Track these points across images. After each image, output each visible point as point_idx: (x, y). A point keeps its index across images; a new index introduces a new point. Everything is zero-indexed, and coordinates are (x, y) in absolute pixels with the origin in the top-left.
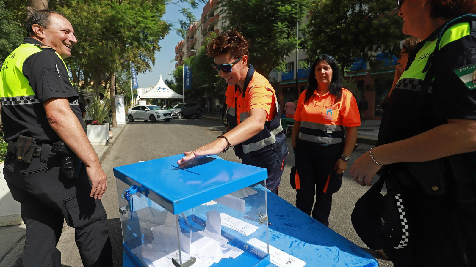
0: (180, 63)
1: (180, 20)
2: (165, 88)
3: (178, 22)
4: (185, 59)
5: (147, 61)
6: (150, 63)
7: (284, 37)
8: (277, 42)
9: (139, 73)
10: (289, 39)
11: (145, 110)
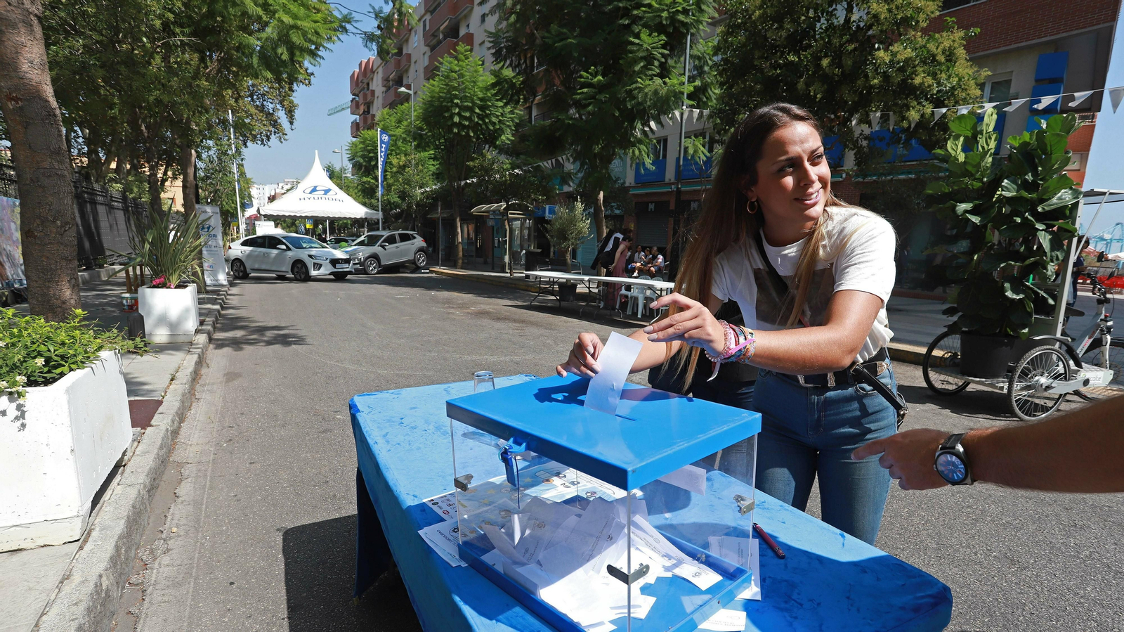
0: (365, 120)
1: (373, 8)
2: (329, 190)
3: (370, 12)
4: (379, 111)
5: (271, 111)
6: (282, 116)
7: (654, 73)
8: (634, 86)
9: (249, 143)
10: (667, 80)
11: (278, 249)
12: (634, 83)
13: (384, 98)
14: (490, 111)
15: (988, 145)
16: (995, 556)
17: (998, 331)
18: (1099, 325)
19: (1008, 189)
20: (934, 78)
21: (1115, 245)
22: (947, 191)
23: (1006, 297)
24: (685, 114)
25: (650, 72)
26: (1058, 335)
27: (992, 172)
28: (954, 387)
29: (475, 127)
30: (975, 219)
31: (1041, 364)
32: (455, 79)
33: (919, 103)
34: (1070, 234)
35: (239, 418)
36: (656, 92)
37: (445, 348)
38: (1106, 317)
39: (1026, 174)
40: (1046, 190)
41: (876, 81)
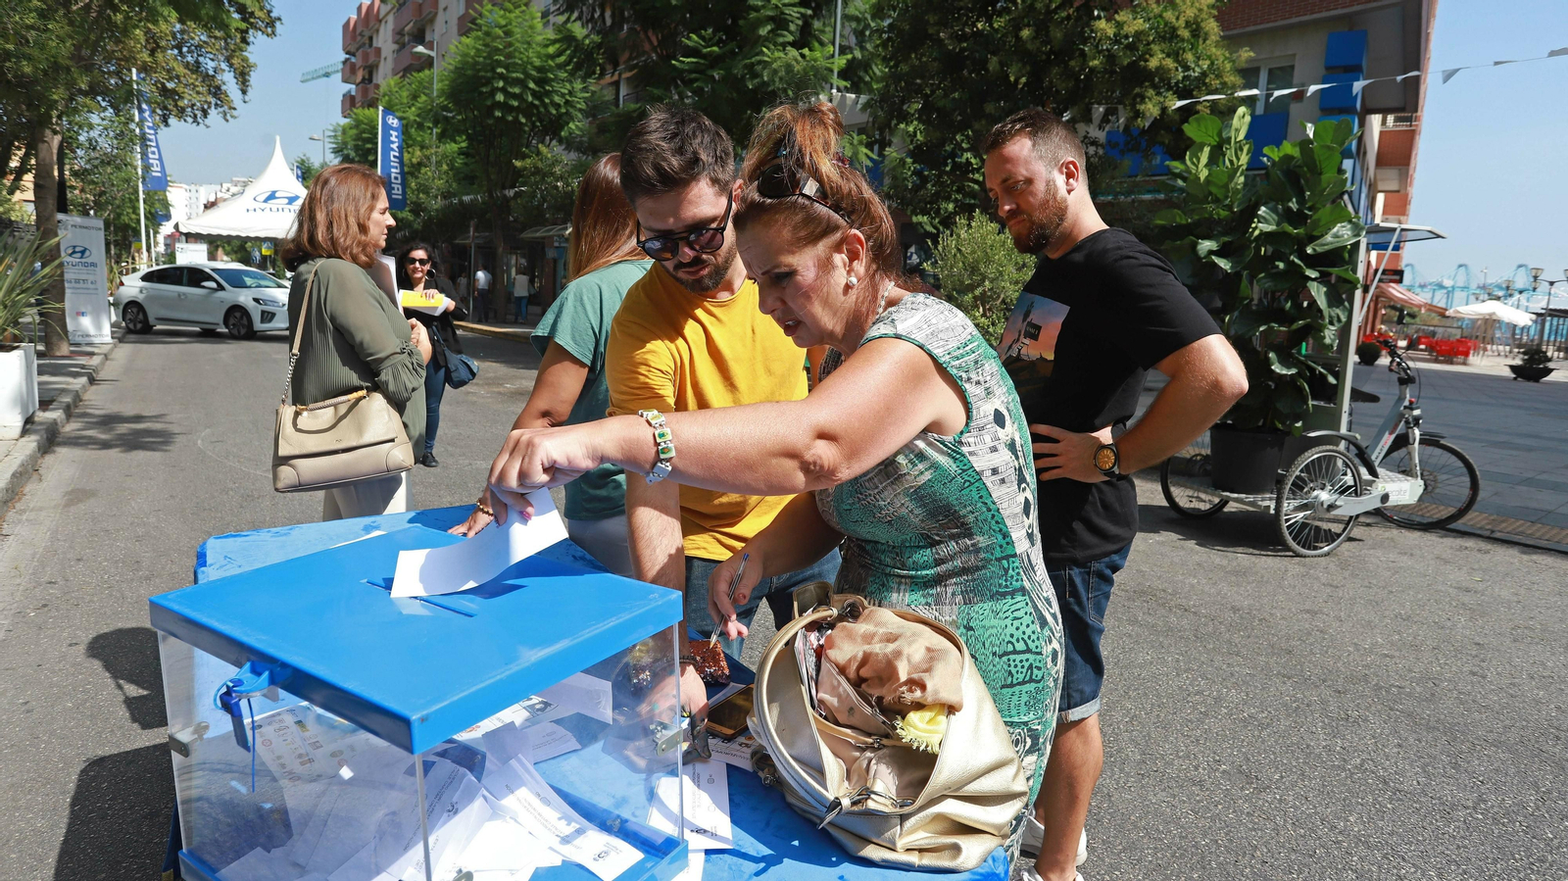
0: (365, 92)
2: (296, 198)
4: (385, 78)
5: (211, 72)
6: (229, 81)
7: (786, 39)
8: (758, 58)
9: (172, 121)
10: (806, 51)
11: (204, 287)
12: (757, 54)
13: (396, 60)
14: (552, 86)
15: (1238, 159)
16: (1224, 771)
17: (1260, 424)
18: (1402, 416)
19: (1265, 222)
20: (1177, 60)
21: (1459, 295)
22: (1184, 222)
23: (1273, 371)
24: (832, 98)
25: (781, 40)
26: (1343, 430)
27: (1243, 196)
28: (1208, 506)
29: (528, 110)
30: (1224, 264)
31: (1321, 471)
32: (499, 37)
33: (1159, 94)
34: (1349, 286)
35: (71, 566)
36: (789, 67)
37: (450, 448)
38: (1411, 403)
39: (1290, 200)
40: (1316, 223)
41: (1096, 62)
